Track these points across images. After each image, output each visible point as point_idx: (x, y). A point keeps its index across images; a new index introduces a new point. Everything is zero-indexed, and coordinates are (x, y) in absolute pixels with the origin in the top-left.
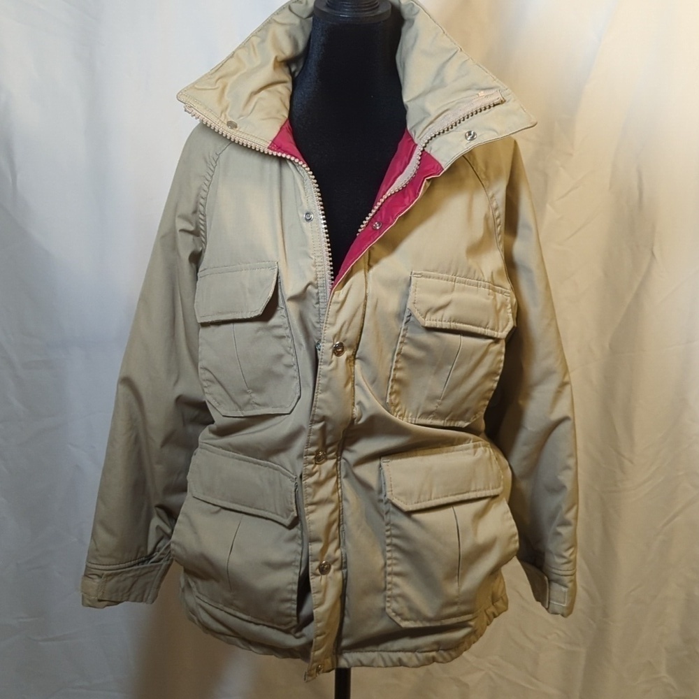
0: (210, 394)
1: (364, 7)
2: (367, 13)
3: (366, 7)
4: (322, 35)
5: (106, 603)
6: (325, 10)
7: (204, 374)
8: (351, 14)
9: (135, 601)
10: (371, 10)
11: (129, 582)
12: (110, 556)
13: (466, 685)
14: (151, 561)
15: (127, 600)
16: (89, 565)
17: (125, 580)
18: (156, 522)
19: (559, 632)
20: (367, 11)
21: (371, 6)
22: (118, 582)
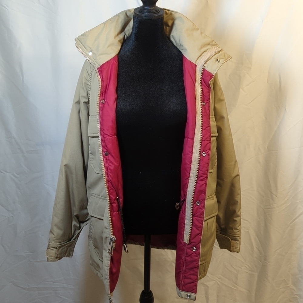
0: (92, 164)
1: (153, 12)
2: (155, 15)
3: (154, 12)
4: (137, 23)
5: (58, 259)
6: (138, 13)
7: (91, 155)
8: (148, 15)
9: (67, 257)
10: (156, 14)
11: (65, 249)
12: (59, 239)
13: (207, 286)
14: (72, 239)
15: (65, 257)
16: (49, 243)
17: (64, 248)
18: (74, 223)
19: (246, 266)
20: (154, 14)
21: (157, 12)
22: (62, 249)
